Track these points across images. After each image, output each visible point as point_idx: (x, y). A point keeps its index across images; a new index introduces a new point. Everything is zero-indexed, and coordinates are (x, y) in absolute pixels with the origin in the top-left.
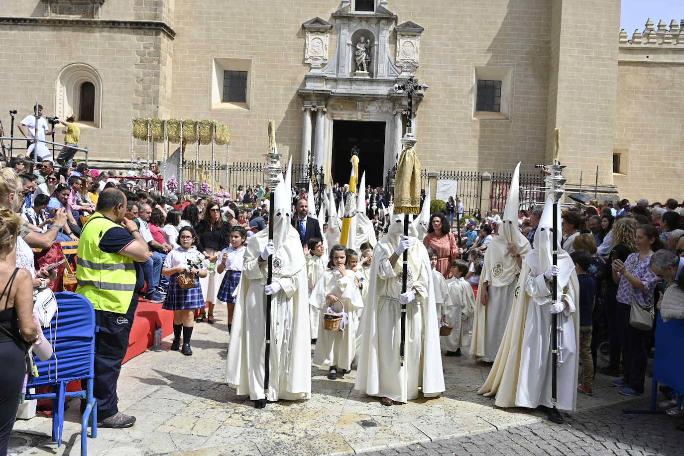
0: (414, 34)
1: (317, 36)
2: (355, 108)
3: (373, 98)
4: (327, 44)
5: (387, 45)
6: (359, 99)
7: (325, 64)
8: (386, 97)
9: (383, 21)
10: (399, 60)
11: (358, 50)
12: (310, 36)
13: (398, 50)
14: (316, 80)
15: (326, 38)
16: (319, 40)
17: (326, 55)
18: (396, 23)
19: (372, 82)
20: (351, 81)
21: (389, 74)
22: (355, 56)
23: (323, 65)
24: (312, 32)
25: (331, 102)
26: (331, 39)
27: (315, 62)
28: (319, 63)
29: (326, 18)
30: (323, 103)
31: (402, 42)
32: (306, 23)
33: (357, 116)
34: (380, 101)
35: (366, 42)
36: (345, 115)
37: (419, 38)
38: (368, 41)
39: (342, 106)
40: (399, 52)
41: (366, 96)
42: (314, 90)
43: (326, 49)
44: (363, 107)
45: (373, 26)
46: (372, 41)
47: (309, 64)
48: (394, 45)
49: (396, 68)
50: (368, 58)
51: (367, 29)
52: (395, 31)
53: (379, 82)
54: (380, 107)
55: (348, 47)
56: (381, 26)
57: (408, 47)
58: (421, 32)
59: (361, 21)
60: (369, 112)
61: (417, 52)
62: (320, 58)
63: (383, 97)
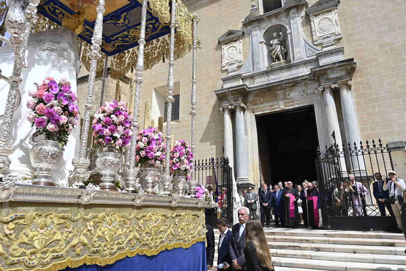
0: (329, 9)
1: (231, 45)
2: (275, 98)
3: (294, 83)
4: (241, 48)
5: (301, 29)
6: (278, 88)
7: (241, 66)
8: (308, 77)
9: (292, 11)
10: (317, 39)
11: (272, 45)
12: (225, 47)
13: (313, 29)
14: (232, 81)
15: (239, 45)
16: (234, 48)
17: (240, 57)
18: (307, 7)
19: (290, 67)
20: (267, 73)
21: (308, 55)
23: (239, 67)
24: (226, 44)
25: (250, 99)
26: (244, 43)
27: (231, 66)
28: (234, 67)
29: (239, 27)
30: (240, 99)
31: (316, 21)
32: (219, 38)
33: (281, 106)
34: (302, 84)
35: (278, 36)
36: (266, 108)
37: (336, 11)
38: (281, 33)
39: (262, 100)
40: (315, 31)
41: (285, 82)
42: (228, 89)
43: (240, 53)
44: (284, 95)
45: (284, 19)
47: (227, 70)
48: (309, 26)
49: (315, 47)
50: (283, 49)
51: (278, 23)
52: (307, 16)
53: (297, 65)
54: (304, 91)
55: (260, 45)
56: (291, 15)
57: (326, 23)
58: (337, 6)
59: (270, 20)
60: (291, 99)
61: (337, 24)
62: (235, 62)
63: (304, 78)
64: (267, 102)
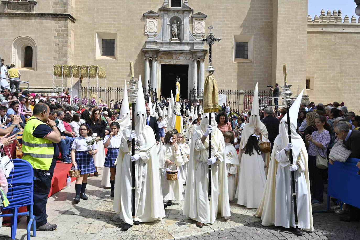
0: (202, 18)
1: (151, 20)
2: (172, 58)
3: (182, 52)
4: (157, 24)
5: (188, 24)
6: (174, 53)
7: (156, 35)
8: (188, 52)
9: (186, 12)
10: (195, 32)
11: (173, 27)
12: (148, 21)
13: (194, 27)
14: (151, 43)
15: (156, 21)
16: (153, 23)
17: (156, 30)
18: (193, 13)
19: (181, 44)
20: (170, 44)
21: (190, 40)
22: (171, 31)
23: (155, 35)
24: (148, 18)
25: (159, 55)
26: (159, 22)
27: (151, 34)
28: (153, 34)
29: (156, 10)
30: (156, 55)
31: (196, 23)
32: (145, 13)
33: (173, 62)
34: (185, 54)
35: (177, 23)
36: (167, 62)
37: (205, 20)
38: (178, 22)
39: (165, 57)
40: (195, 28)
41: (178, 51)
42: (150, 49)
43: (156, 27)
44: (176, 57)
45: (181, 15)
46: (180, 23)
47: (148, 35)
48: (192, 25)
49: (193, 36)
50: (178, 31)
51: (178, 16)
52: (192, 17)
53: (184, 44)
54: (185, 57)
55: (167, 26)
56: (185, 15)
57: (199, 26)
58: (206, 18)
59: (174, 12)
60: (179, 60)
61: (204, 28)
62: (153, 32)
63: (187, 52)
64: (167, 59)
